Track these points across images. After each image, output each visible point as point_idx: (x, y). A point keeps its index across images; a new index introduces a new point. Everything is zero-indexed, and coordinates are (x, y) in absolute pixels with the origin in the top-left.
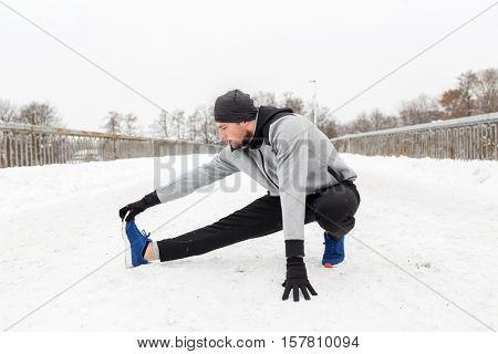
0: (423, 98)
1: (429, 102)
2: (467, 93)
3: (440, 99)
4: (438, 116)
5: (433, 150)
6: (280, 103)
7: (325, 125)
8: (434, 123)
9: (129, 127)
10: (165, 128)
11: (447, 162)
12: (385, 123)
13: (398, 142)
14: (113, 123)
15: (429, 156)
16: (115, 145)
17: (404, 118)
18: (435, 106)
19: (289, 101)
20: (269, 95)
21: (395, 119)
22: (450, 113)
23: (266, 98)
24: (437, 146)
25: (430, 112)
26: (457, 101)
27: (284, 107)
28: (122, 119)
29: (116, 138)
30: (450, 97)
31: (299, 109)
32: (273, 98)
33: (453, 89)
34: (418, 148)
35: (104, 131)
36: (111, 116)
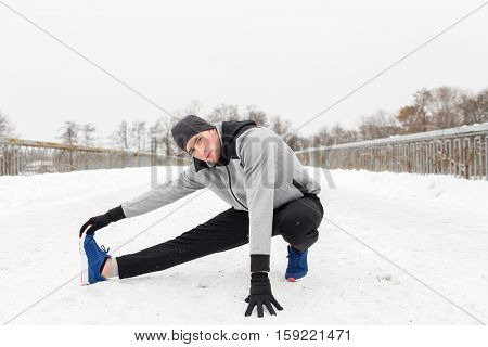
0: (381, 113)
1: (387, 117)
2: (422, 110)
3: (398, 115)
4: (395, 131)
5: (391, 163)
6: (243, 116)
7: (288, 139)
8: (392, 138)
9: (87, 138)
10: (125, 139)
11: (405, 175)
12: (345, 137)
13: (358, 155)
14: (70, 133)
15: (388, 168)
16: (72, 156)
17: (363, 133)
18: (393, 122)
19: (252, 114)
20: (232, 107)
21: (355, 133)
22: (407, 129)
23: (228, 112)
24: (395, 160)
25: (388, 128)
26: (413, 117)
27: (247, 119)
28: (78, 129)
29: (72, 149)
30: (406, 113)
31: (262, 122)
32: (235, 110)
33: (410, 105)
34: (377, 163)
35: (60, 142)
36: (67, 126)
